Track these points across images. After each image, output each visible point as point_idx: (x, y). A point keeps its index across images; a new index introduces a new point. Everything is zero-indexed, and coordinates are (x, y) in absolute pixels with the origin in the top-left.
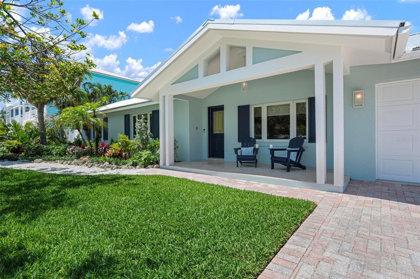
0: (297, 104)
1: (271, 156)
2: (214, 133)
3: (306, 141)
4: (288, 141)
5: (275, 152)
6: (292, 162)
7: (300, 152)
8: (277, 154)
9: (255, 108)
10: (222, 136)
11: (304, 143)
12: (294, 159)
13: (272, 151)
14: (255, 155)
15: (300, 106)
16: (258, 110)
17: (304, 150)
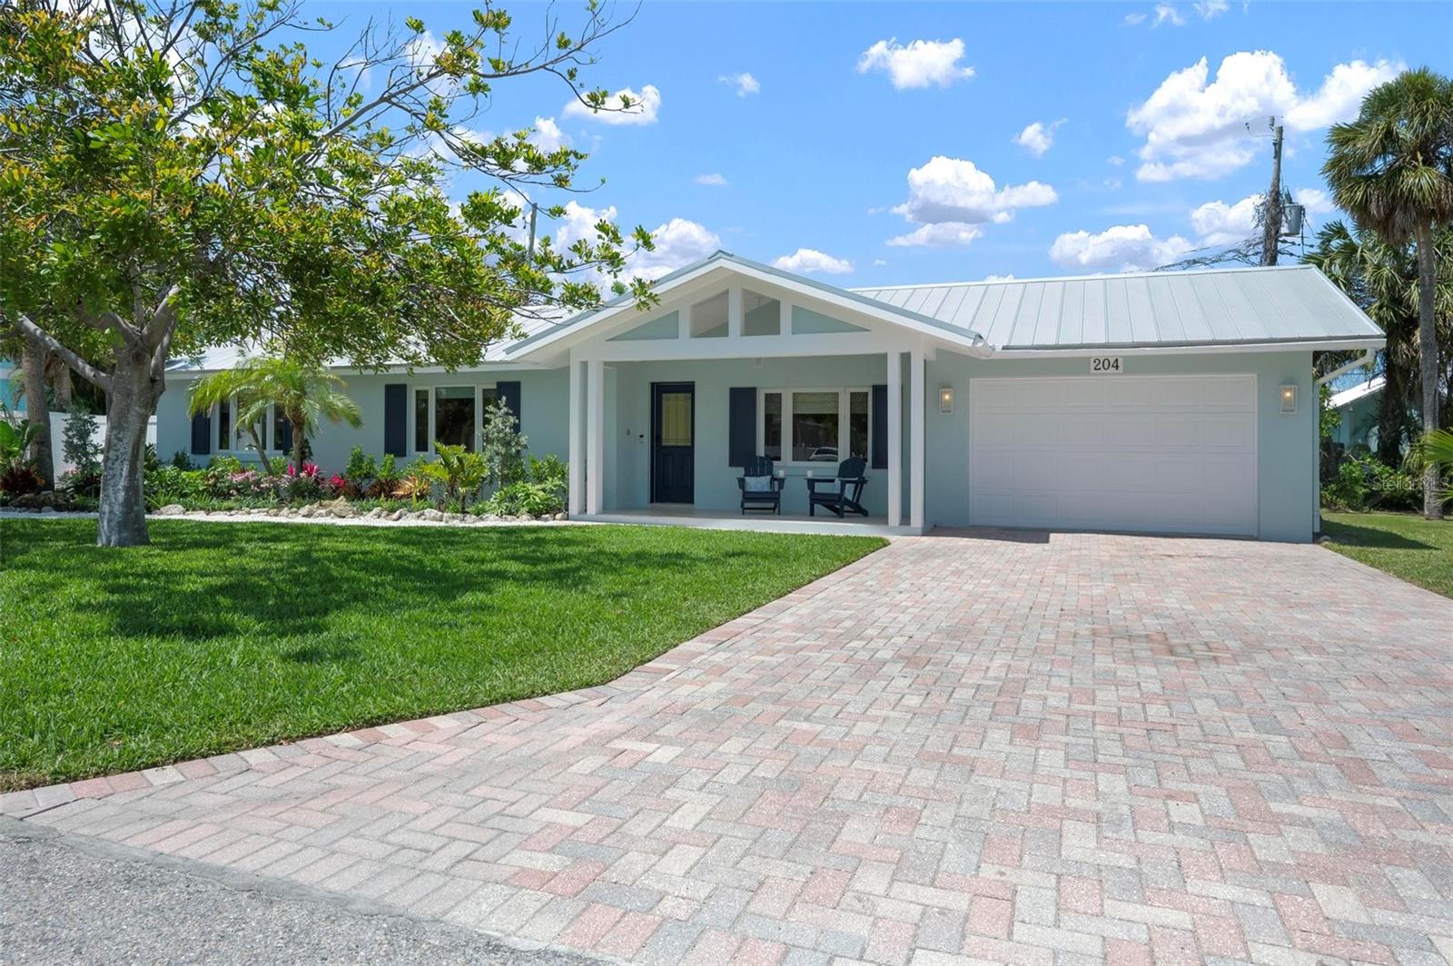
0: (852, 394)
1: (809, 492)
2: (664, 444)
3: (869, 464)
4: (837, 465)
5: (816, 484)
6: (847, 502)
7: (860, 484)
8: (819, 488)
9: (766, 395)
10: (688, 452)
11: (866, 470)
12: (850, 498)
13: (811, 483)
14: (776, 490)
15: (857, 399)
16: (774, 400)
17: (866, 482)
